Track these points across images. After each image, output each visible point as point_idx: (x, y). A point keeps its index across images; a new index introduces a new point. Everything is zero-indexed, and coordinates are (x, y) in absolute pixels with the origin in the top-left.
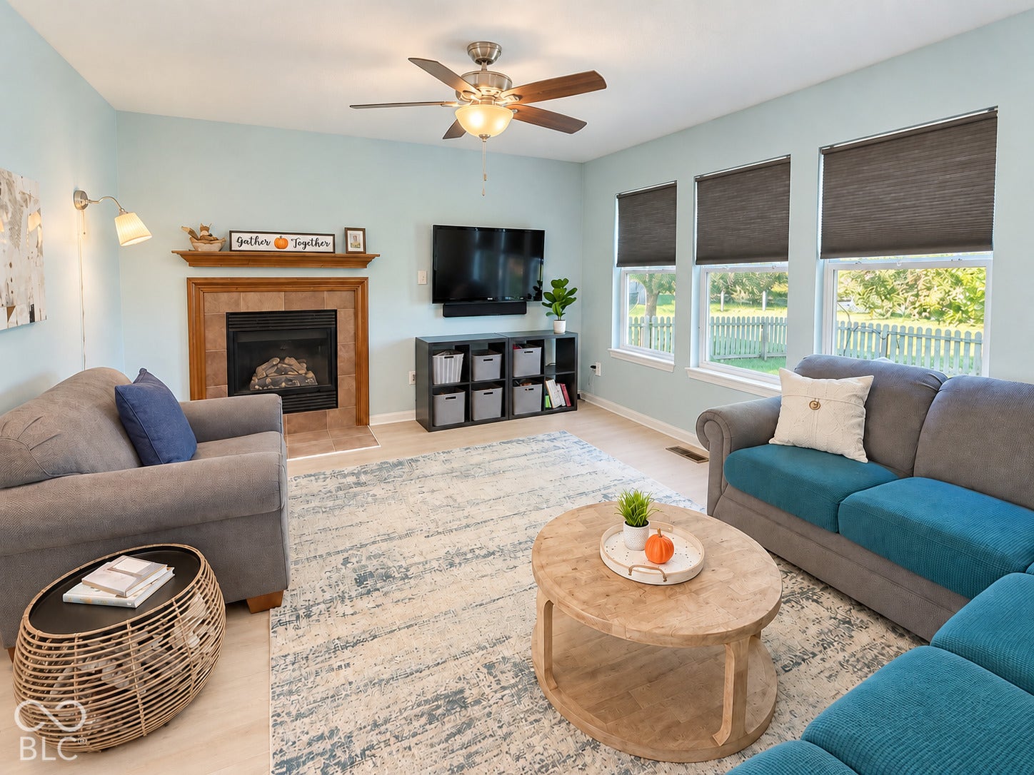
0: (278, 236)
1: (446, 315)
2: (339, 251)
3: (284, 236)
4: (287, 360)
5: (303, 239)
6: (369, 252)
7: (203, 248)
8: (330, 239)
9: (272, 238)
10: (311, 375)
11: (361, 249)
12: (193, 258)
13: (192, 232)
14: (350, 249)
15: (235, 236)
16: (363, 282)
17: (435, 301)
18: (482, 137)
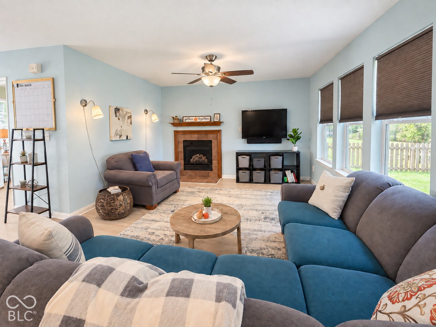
0: (195, 117)
1: (248, 143)
2: (212, 121)
3: (196, 117)
4: (201, 155)
5: (201, 118)
6: (221, 121)
7: (176, 121)
8: (209, 118)
9: (194, 118)
10: (206, 160)
11: (218, 120)
12: (174, 124)
13: (173, 118)
14: (215, 120)
15: (184, 118)
16: (219, 131)
17: (243, 138)
18: (211, 86)
